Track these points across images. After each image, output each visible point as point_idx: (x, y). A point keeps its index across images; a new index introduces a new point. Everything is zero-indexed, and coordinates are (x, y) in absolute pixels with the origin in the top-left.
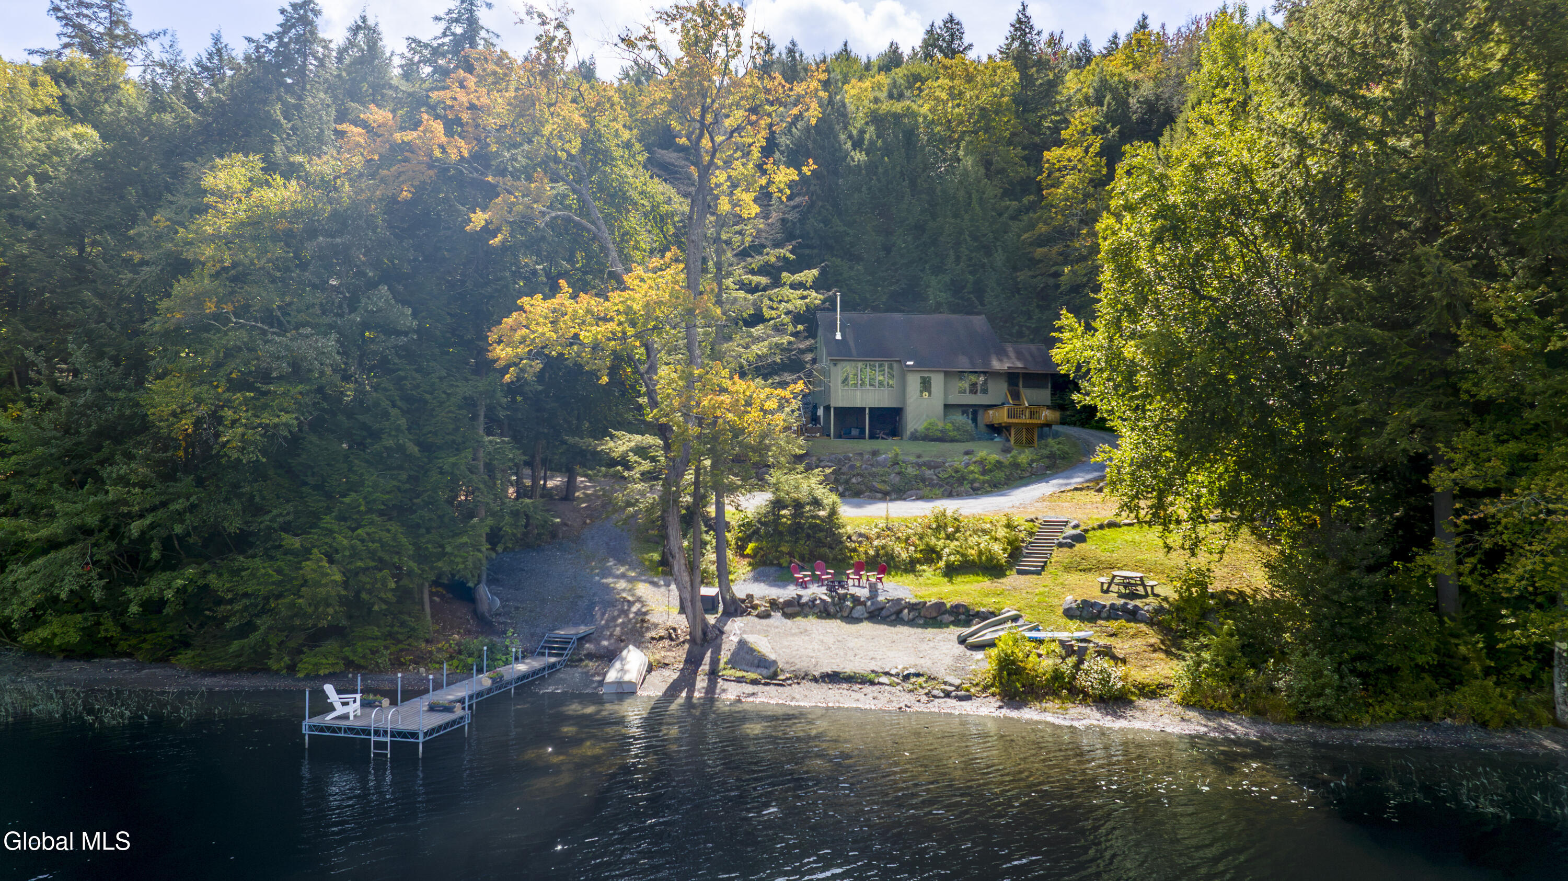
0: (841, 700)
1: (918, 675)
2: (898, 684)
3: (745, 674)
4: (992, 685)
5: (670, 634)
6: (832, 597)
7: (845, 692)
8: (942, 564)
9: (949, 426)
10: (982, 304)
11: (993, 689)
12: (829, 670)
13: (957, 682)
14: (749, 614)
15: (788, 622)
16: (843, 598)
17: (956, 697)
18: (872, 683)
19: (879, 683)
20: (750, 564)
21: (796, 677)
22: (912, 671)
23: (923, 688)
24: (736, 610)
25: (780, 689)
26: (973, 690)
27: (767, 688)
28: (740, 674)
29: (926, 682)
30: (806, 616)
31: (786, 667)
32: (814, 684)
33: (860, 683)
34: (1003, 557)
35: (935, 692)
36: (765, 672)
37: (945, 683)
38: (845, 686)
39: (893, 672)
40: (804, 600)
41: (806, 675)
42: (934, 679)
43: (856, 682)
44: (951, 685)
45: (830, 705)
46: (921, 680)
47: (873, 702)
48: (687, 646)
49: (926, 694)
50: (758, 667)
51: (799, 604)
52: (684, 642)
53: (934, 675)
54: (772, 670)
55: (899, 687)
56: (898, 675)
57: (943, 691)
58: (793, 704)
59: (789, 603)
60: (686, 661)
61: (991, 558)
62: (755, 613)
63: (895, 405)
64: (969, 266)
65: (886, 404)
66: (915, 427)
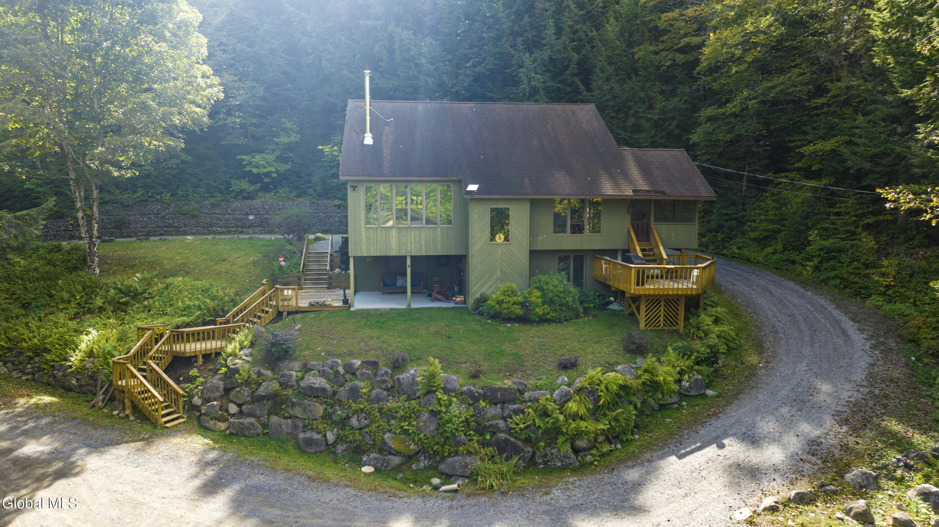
9: (536, 296)
10: (589, 90)
63: (453, 252)
64: (573, 40)
65: (439, 250)
66: (483, 290)
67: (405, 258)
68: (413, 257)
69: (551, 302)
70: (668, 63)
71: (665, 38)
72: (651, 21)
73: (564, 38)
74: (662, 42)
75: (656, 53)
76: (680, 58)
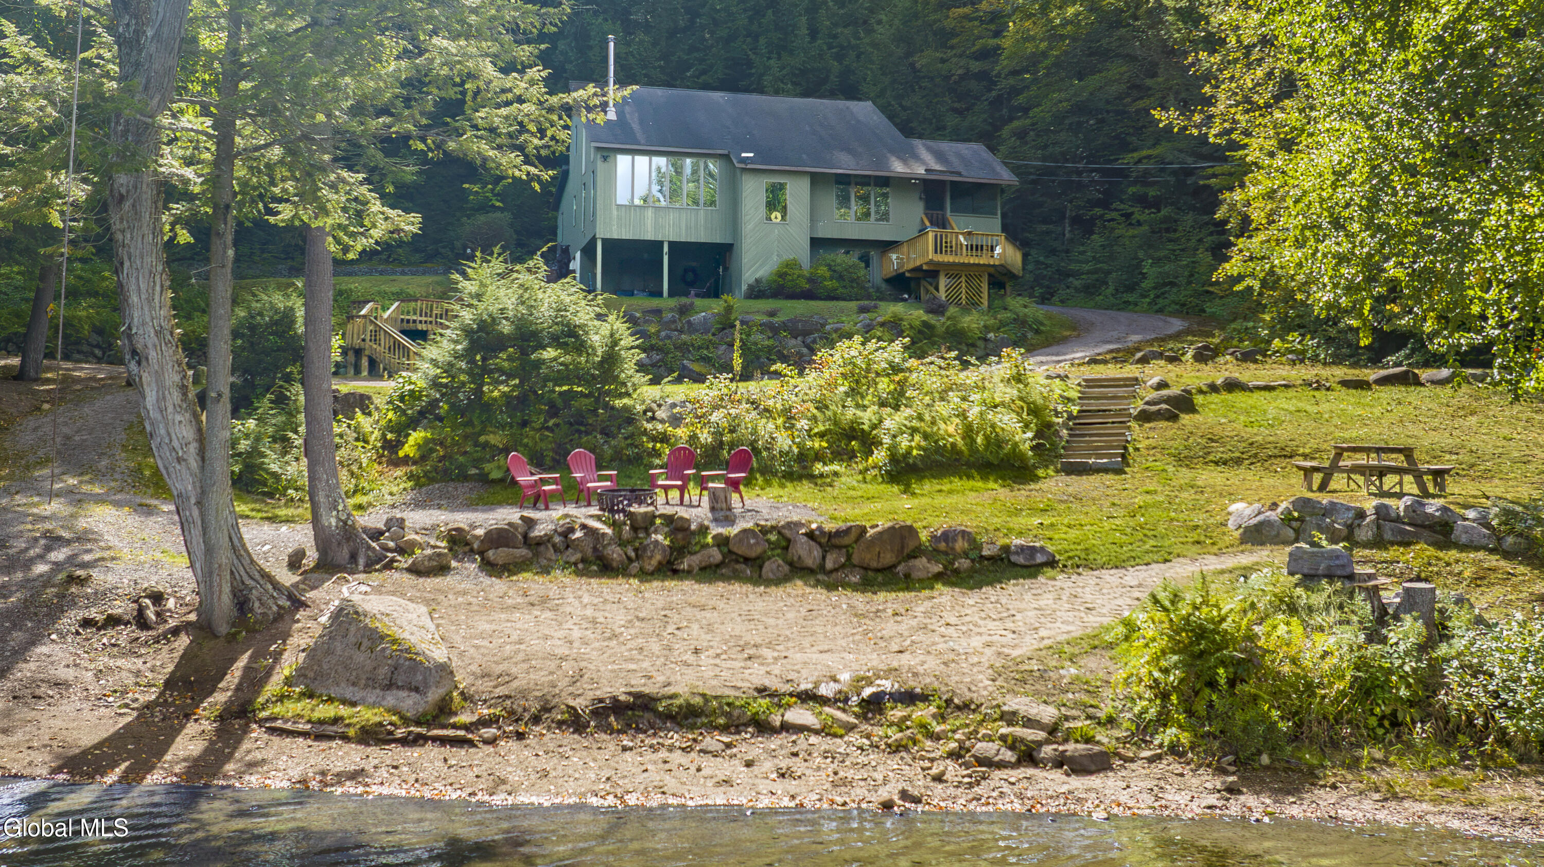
0: (671, 783)
1: (909, 698)
2: (850, 728)
3: (344, 711)
4: (1163, 720)
5: (141, 611)
6: (614, 524)
7: (677, 757)
8: (880, 456)
9: (823, 271)
11: (1169, 734)
12: (620, 691)
13: (1048, 713)
14: (389, 566)
15: (498, 585)
16: (643, 525)
17: (1060, 762)
18: (763, 727)
19: (786, 727)
20: (410, 477)
21: (514, 716)
22: (887, 685)
23: (936, 737)
24: (354, 557)
25: (458, 755)
26: (1104, 737)
27: (414, 753)
28: (326, 711)
29: (941, 717)
30: (546, 571)
31: (484, 686)
32: (569, 738)
33: (725, 729)
34: (1024, 439)
35: (983, 748)
36: (410, 703)
37: (1010, 718)
38: (675, 738)
39: (827, 690)
40: (539, 531)
41: (546, 709)
42: (965, 707)
43: (713, 727)
44: (1030, 723)
45: (632, 800)
46: (923, 713)
47: (780, 787)
48: (184, 641)
49: (954, 755)
50: (390, 685)
51: (527, 540)
52: (176, 632)
53: (962, 695)
54: (434, 695)
55: (853, 737)
56: (841, 700)
57: (1012, 743)
58: (498, 800)
59: (498, 538)
60: (169, 684)
61: (996, 442)
62: (405, 562)
63: (717, 239)
64: (830, 47)
65: (702, 236)
66: (757, 276)
67: (661, 243)
68: (671, 243)
69: (841, 278)
70: (960, 72)
71: (955, 41)
72: (935, 21)
73: (819, 42)
74: (952, 48)
75: (943, 61)
76: (976, 66)
